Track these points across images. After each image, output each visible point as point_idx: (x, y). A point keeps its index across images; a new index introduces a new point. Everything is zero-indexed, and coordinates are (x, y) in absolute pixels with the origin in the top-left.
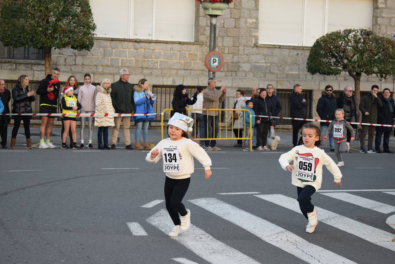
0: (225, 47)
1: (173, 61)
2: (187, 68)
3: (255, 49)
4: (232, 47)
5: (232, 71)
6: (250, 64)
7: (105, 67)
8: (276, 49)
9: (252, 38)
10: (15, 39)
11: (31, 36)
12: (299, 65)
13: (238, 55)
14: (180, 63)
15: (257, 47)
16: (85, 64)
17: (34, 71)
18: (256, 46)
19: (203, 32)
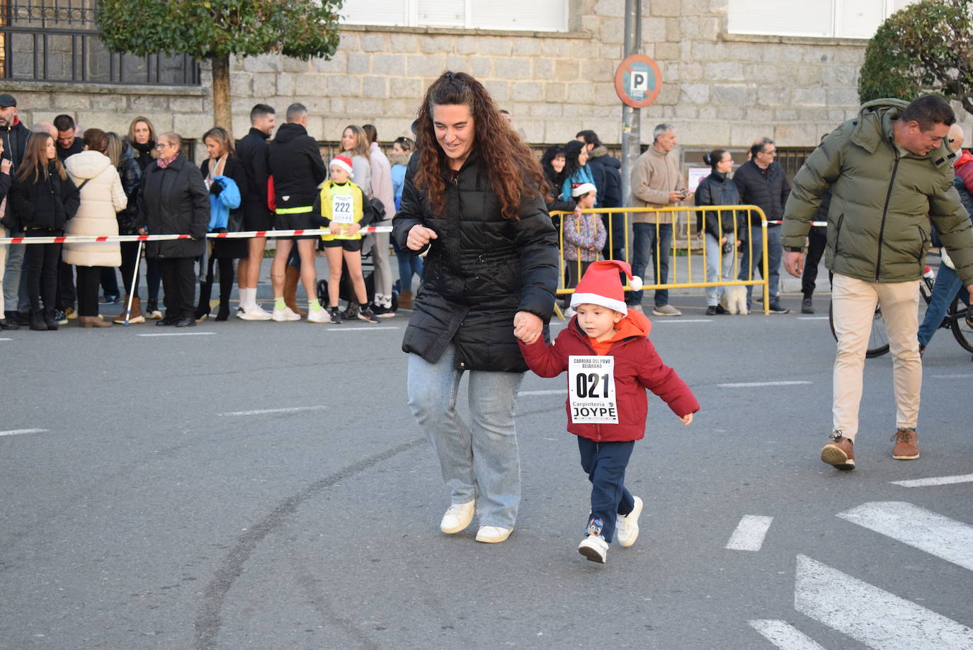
0: (647, 43)
1: (518, 82)
2: (554, 100)
3: (720, 46)
4: (663, 42)
5: (663, 105)
6: (708, 86)
7: (352, 99)
8: (771, 45)
9: (713, 19)
10: (142, 32)
11: (183, 23)
12: (827, 85)
13: (678, 63)
14: (536, 86)
15: (725, 41)
16: (301, 94)
17: (174, 112)
18: (723, 39)
19: (593, 7)
